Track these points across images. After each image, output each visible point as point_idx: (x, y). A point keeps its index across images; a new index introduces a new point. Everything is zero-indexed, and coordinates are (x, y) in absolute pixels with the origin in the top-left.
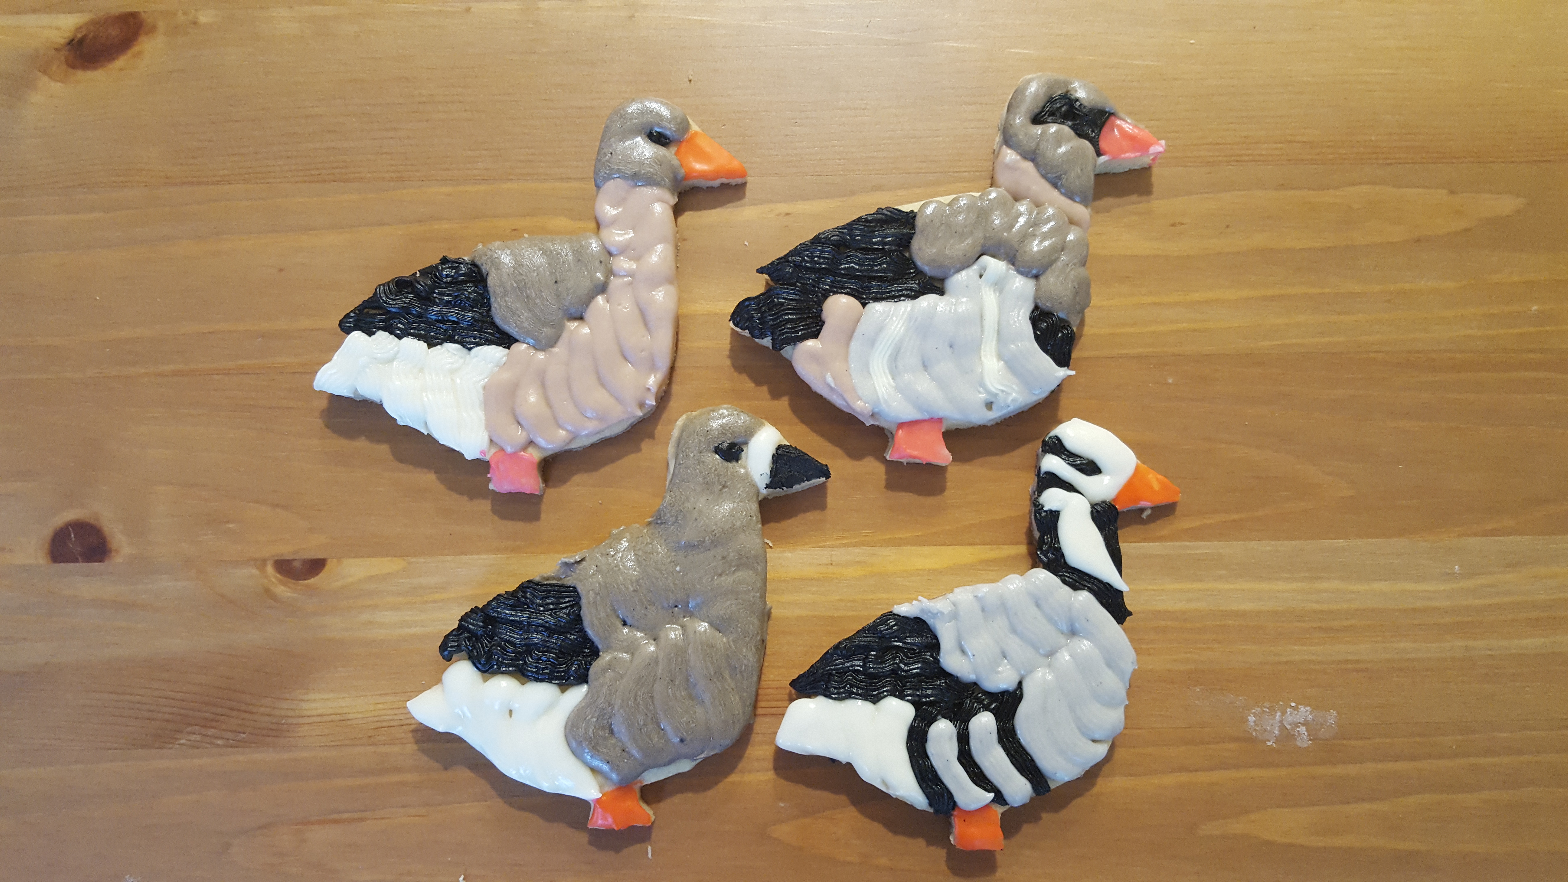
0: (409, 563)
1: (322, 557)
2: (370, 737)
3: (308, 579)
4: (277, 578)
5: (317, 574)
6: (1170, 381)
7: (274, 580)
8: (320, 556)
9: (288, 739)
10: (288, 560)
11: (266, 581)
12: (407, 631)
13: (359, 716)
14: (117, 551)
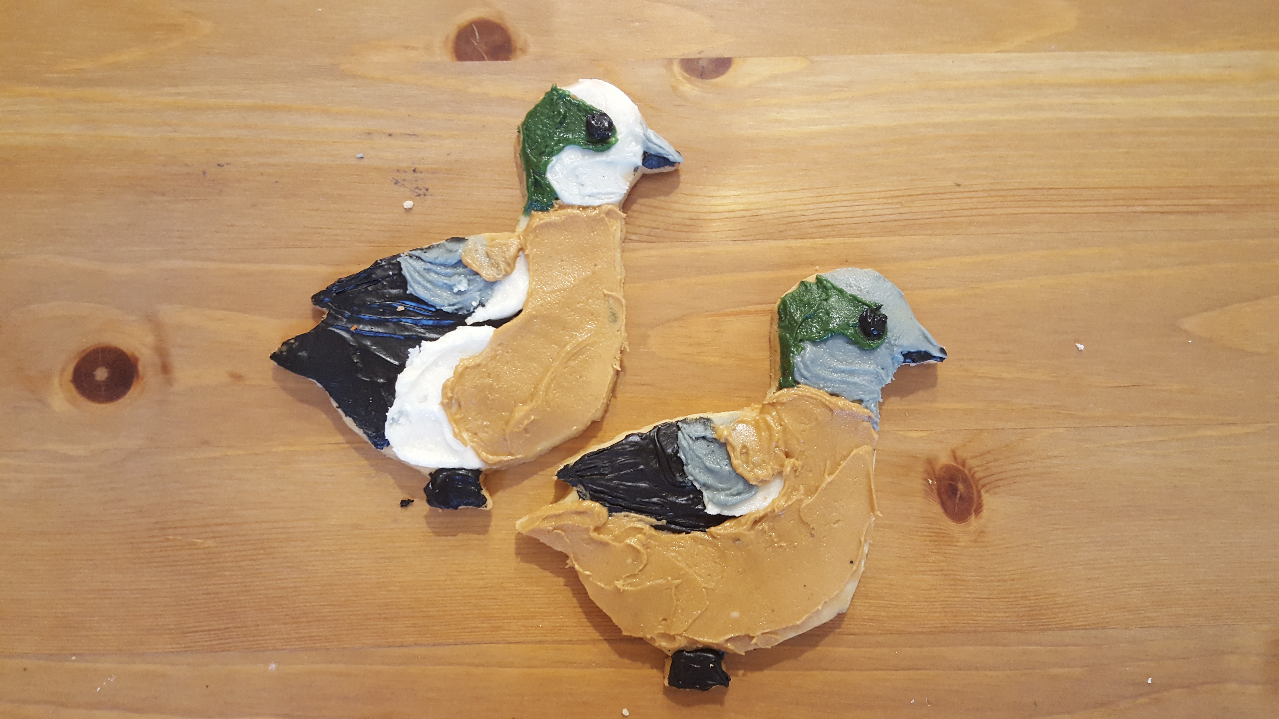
0: (812, 62)
1: (728, 56)
2: (782, 231)
3: (715, 78)
4: (683, 76)
5: (723, 73)
7: (681, 78)
8: (726, 55)
9: (701, 234)
10: (694, 59)
11: (673, 80)
12: (813, 128)
13: (769, 211)
14: (524, 51)
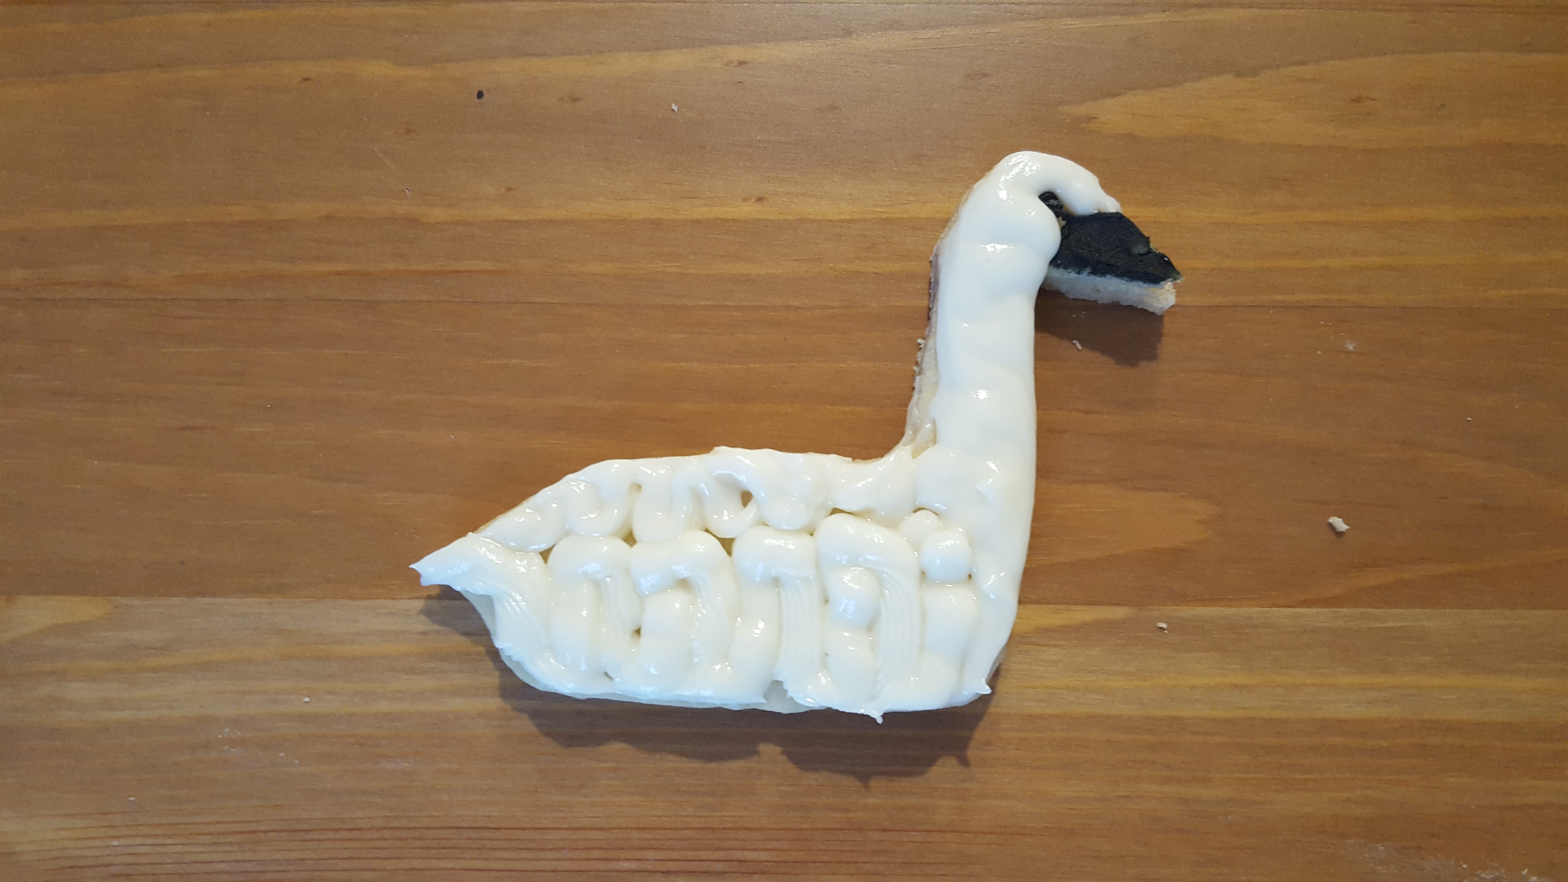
6: (1351, 347)
